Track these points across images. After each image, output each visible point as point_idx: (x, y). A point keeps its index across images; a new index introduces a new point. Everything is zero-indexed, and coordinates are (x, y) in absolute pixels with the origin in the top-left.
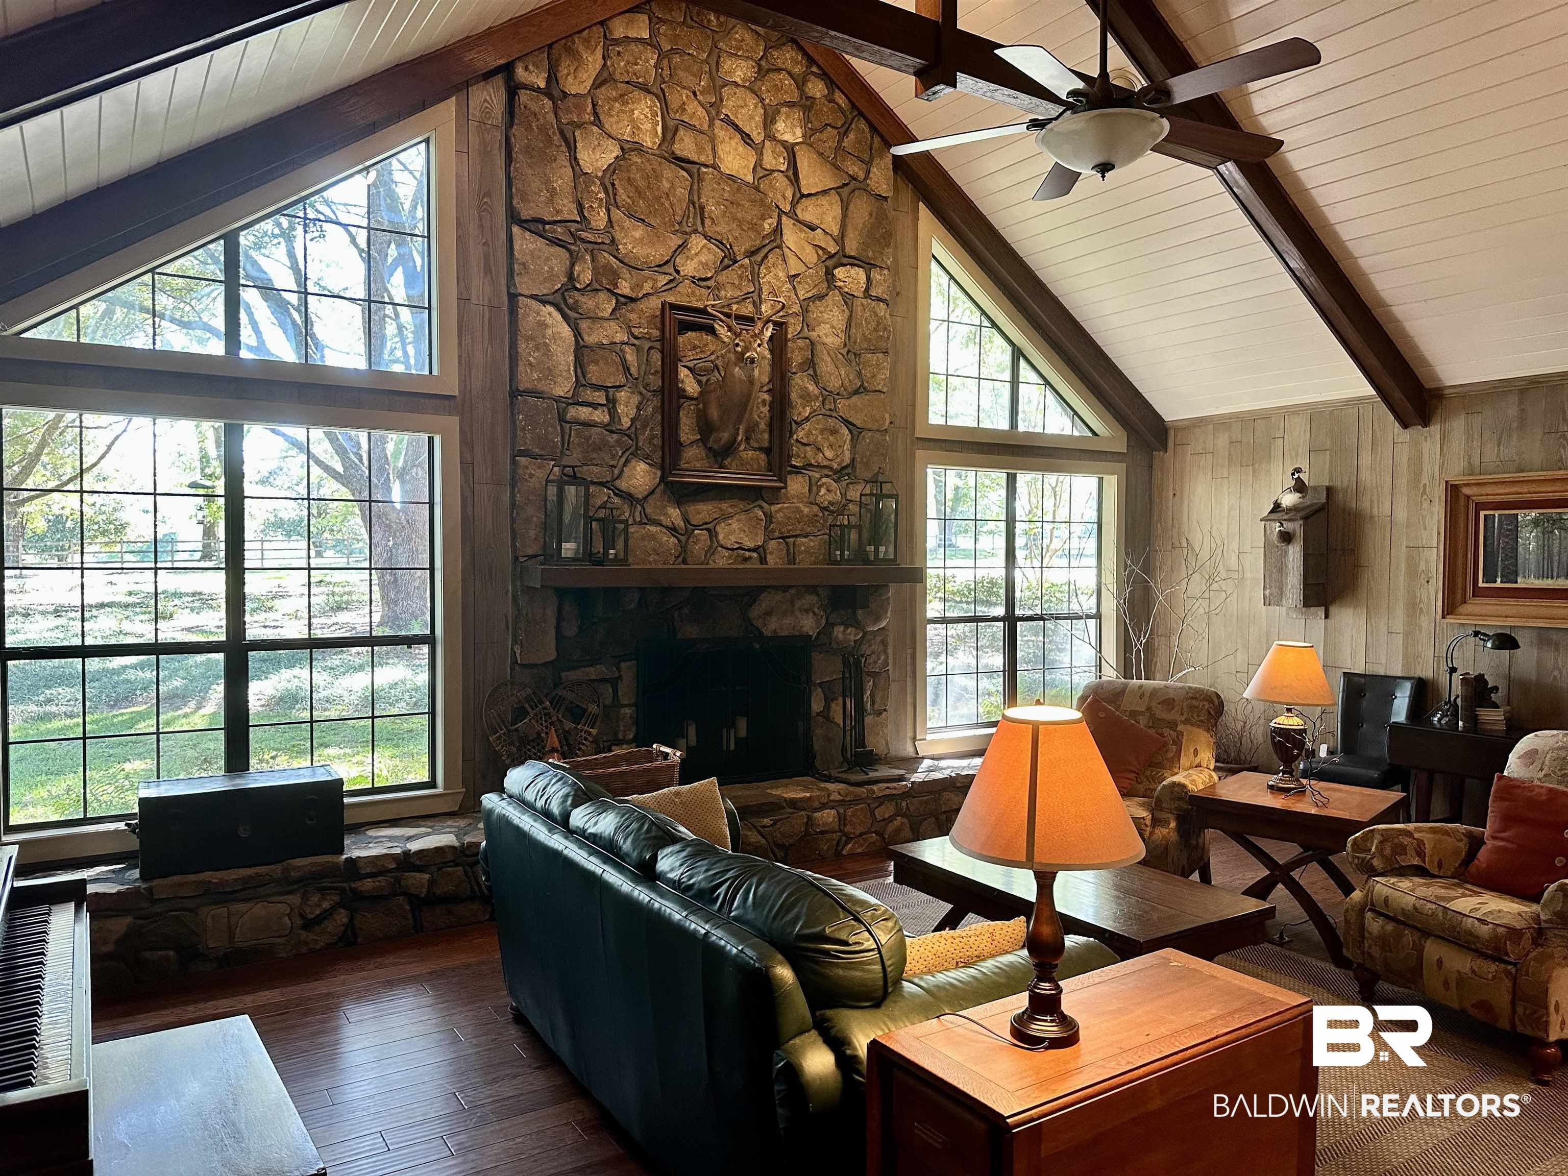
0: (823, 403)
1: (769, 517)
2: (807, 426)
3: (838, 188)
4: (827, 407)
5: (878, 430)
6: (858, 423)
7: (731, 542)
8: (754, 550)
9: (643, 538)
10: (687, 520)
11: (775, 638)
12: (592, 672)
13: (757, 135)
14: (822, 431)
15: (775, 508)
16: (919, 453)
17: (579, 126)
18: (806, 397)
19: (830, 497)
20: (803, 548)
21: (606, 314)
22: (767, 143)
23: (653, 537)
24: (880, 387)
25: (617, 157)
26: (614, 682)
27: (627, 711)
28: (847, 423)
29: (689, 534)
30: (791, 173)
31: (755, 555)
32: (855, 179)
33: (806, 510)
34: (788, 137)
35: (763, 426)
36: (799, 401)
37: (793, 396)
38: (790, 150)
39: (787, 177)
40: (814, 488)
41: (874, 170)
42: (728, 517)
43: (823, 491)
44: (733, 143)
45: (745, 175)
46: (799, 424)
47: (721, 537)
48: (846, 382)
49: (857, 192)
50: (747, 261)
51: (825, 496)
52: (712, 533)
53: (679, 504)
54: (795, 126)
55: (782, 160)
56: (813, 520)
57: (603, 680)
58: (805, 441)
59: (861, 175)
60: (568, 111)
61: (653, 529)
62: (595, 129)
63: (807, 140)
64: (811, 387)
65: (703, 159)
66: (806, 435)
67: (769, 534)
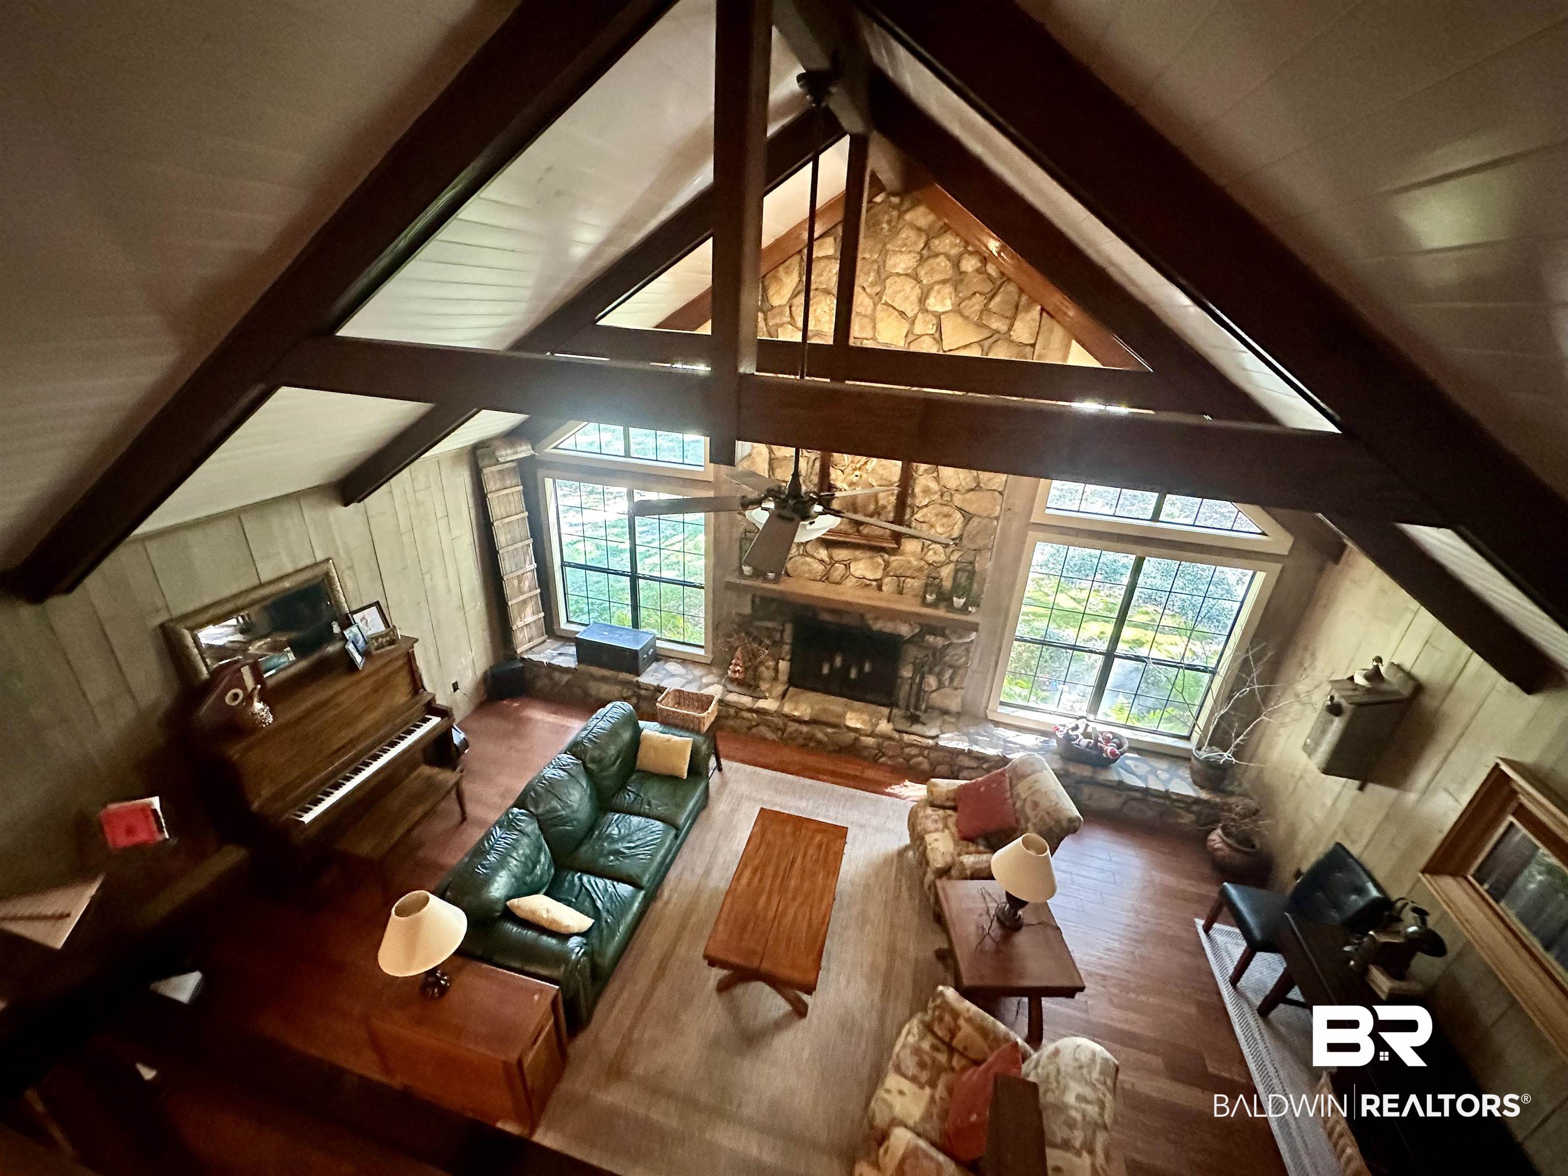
0: (942, 495)
1: (887, 564)
2: (925, 510)
3: (983, 340)
4: (945, 498)
5: (988, 517)
6: (971, 511)
7: (857, 574)
8: (875, 580)
9: (803, 564)
10: (831, 558)
11: (881, 633)
12: (770, 625)
13: (911, 309)
14: (937, 515)
15: (893, 558)
16: (1031, 534)
17: (782, 325)
18: (927, 491)
19: (935, 558)
20: (909, 586)
22: (920, 315)
23: (809, 564)
24: (994, 488)
26: (782, 632)
27: (788, 646)
28: (961, 510)
29: (832, 565)
30: (937, 336)
31: (874, 583)
32: (998, 332)
33: (915, 563)
34: (939, 309)
35: (890, 508)
36: (921, 495)
37: (917, 490)
38: (938, 316)
39: (935, 339)
40: (925, 550)
41: (1017, 324)
42: (856, 560)
43: (931, 553)
44: (890, 320)
45: (898, 341)
46: (920, 508)
47: (852, 570)
48: (963, 483)
49: (999, 342)
51: (931, 557)
52: (847, 567)
53: (827, 548)
54: (945, 299)
55: (931, 326)
56: (920, 569)
57: (775, 629)
58: (921, 520)
59: (1004, 328)
60: (774, 317)
61: (808, 559)
62: (790, 327)
63: (957, 310)
64: (934, 486)
65: (864, 335)
66: (924, 516)
67: (886, 574)
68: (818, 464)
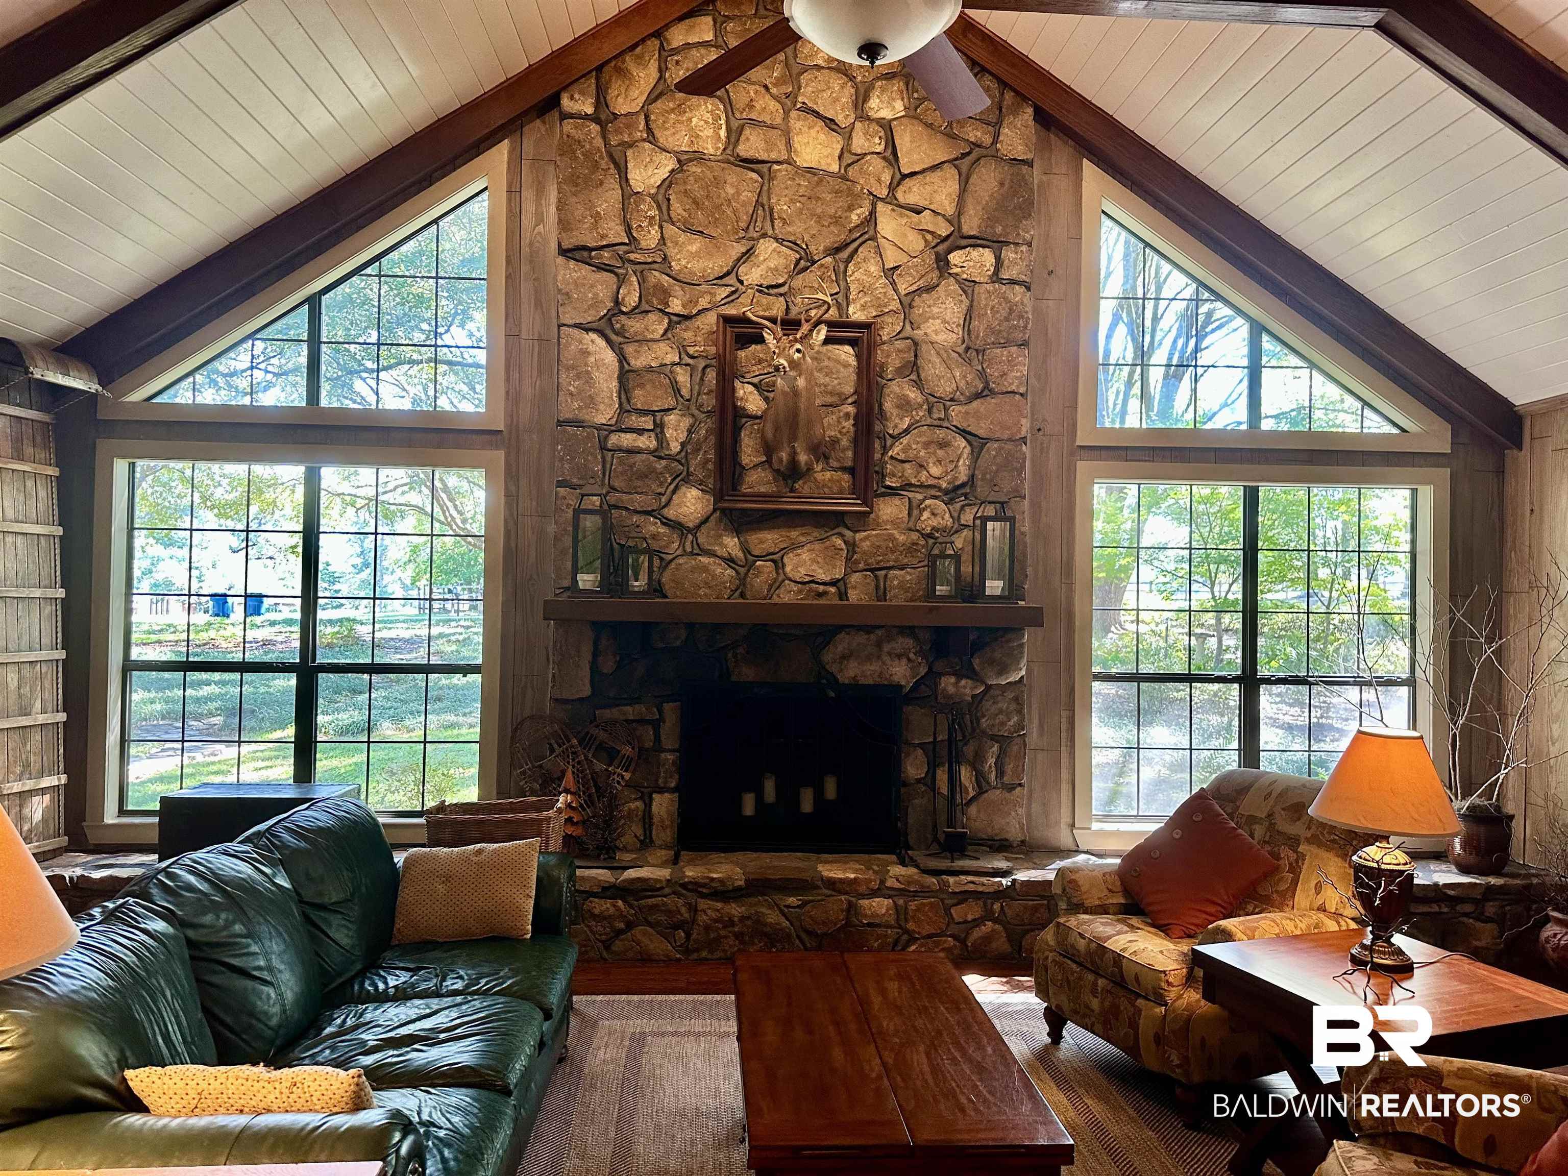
0: (930, 411)
1: (852, 546)
2: (905, 441)
3: (956, 159)
4: (935, 416)
5: (1010, 440)
6: (981, 433)
7: (801, 573)
8: (833, 583)
9: (693, 570)
10: (746, 550)
11: (855, 686)
12: (630, 712)
13: (844, 118)
14: (927, 445)
15: (858, 536)
16: (1082, 467)
17: (631, 145)
18: (905, 405)
19: (934, 522)
20: (896, 583)
21: (657, 336)
22: (858, 125)
23: (705, 569)
24: (1014, 388)
25: (673, 170)
26: (656, 725)
27: (670, 757)
28: (964, 433)
29: (750, 565)
30: (888, 153)
31: (833, 590)
32: (979, 146)
33: (902, 538)
34: (886, 114)
35: (845, 442)
36: (895, 412)
37: (888, 406)
38: (887, 127)
39: (885, 158)
40: (915, 512)
41: (1005, 130)
42: (794, 547)
43: (926, 515)
44: (813, 132)
45: (829, 165)
46: (896, 438)
47: (788, 569)
48: (962, 384)
49: (982, 162)
50: (829, 259)
51: (927, 521)
52: (779, 565)
53: (738, 531)
54: (893, 99)
55: (877, 140)
56: (912, 548)
57: (642, 721)
58: (902, 456)
59: (987, 140)
60: (618, 131)
61: (705, 560)
62: (647, 145)
63: (912, 113)
64: (913, 394)
65: (773, 156)
66: (905, 450)
67: (851, 565)
68: (711, 375)
